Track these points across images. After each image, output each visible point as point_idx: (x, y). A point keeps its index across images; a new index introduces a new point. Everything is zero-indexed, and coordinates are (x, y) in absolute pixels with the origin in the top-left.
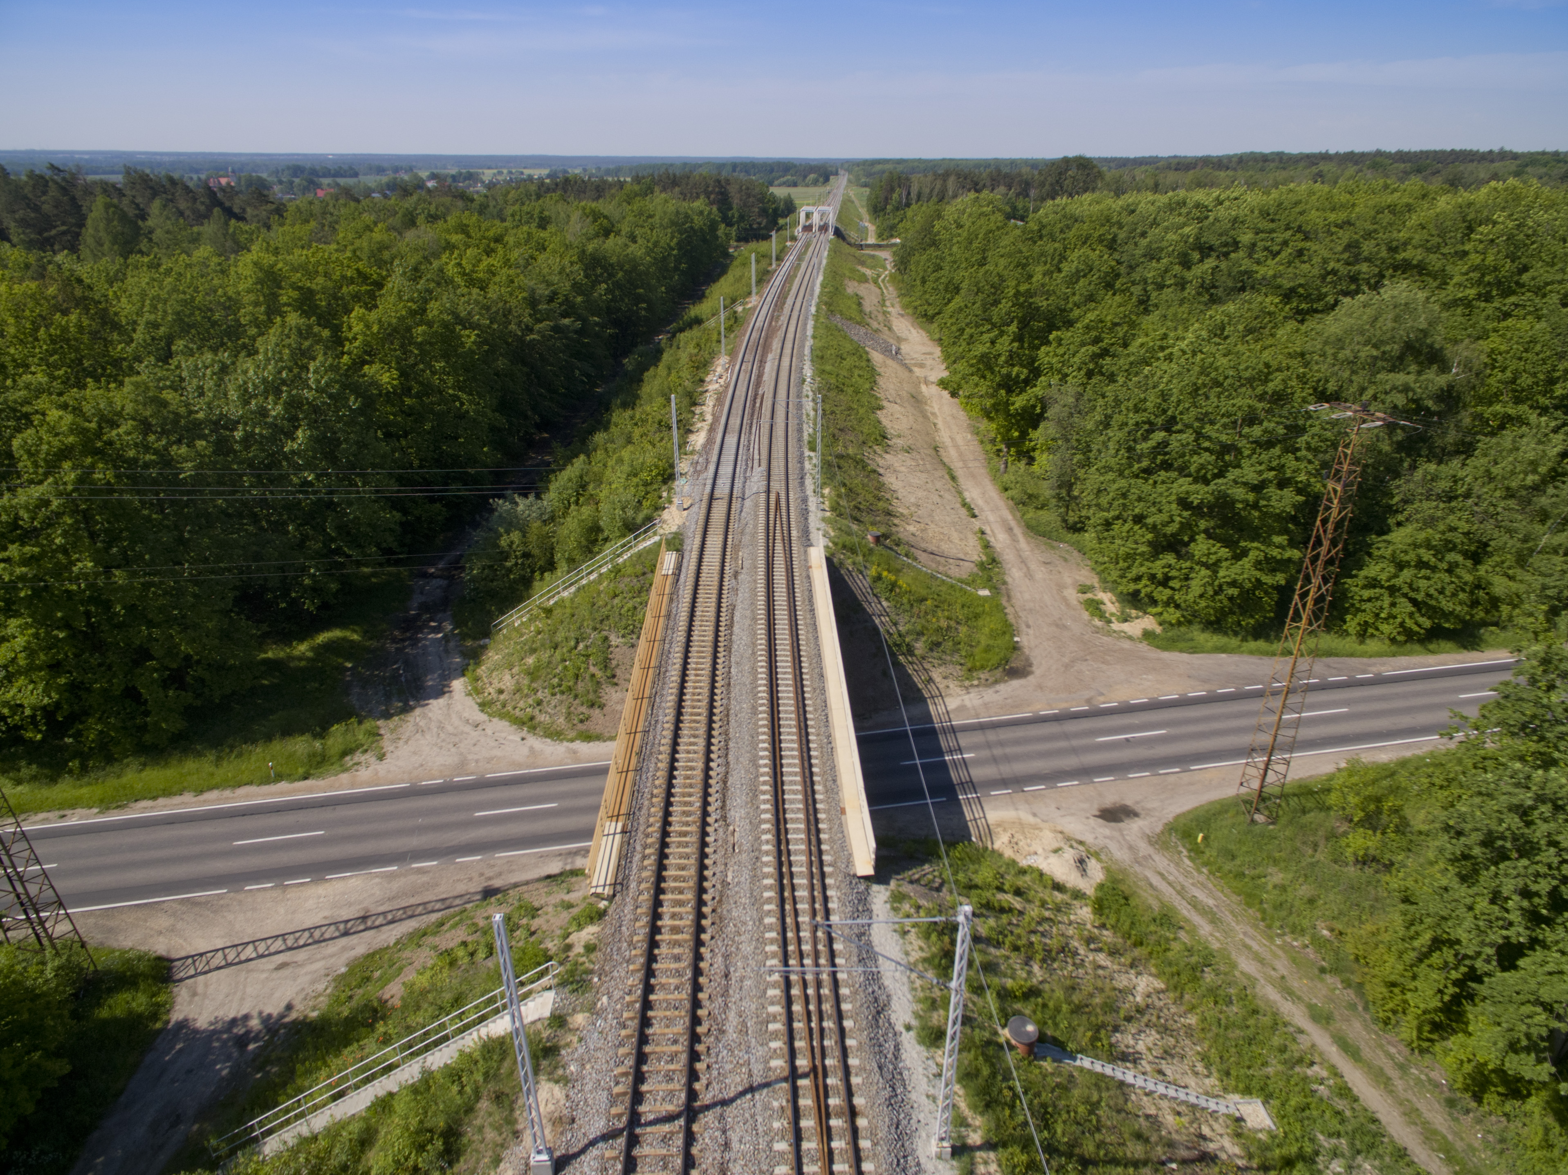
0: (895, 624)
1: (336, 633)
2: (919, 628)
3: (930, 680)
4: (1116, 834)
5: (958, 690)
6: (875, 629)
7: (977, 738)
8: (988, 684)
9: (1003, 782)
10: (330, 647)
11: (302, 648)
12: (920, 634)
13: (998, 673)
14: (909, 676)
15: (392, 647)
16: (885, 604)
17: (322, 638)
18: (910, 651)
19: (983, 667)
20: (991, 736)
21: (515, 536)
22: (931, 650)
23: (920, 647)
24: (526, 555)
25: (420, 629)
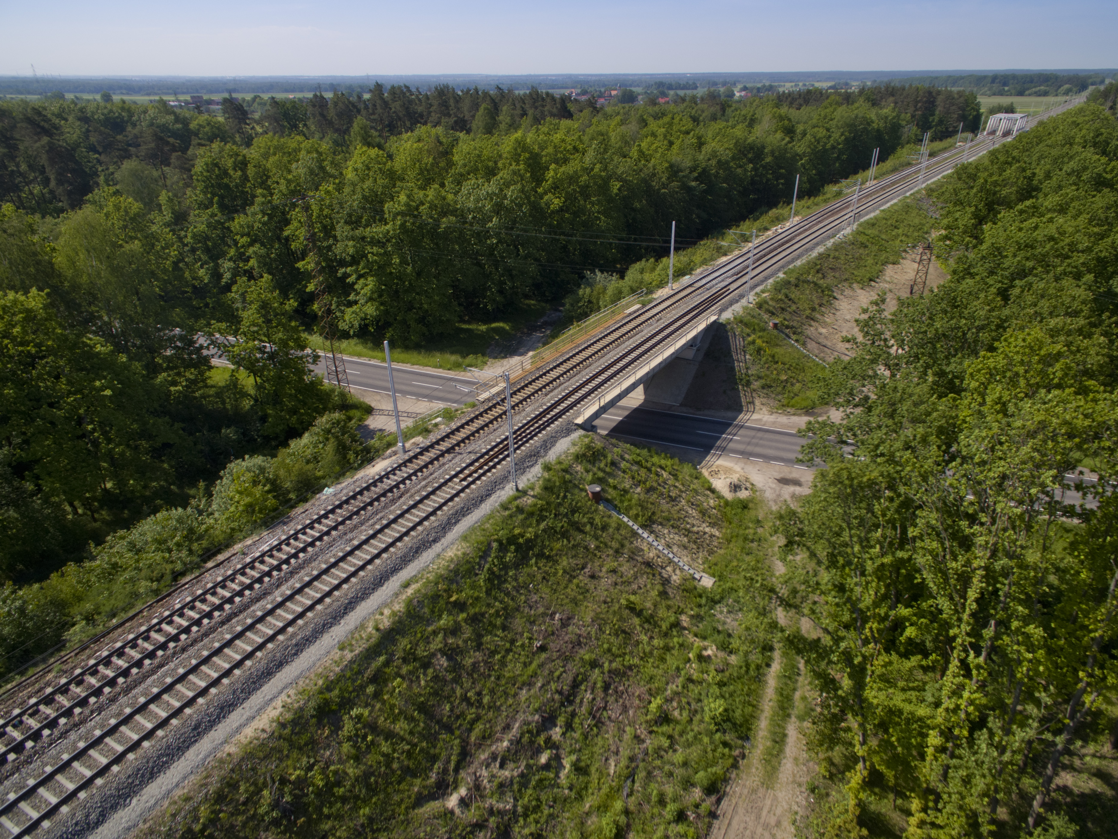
0: (747, 369)
1: (501, 324)
2: (763, 374)
3: (753, 403)
4: (778, 489)
5: (766, 412)
6: (733, 369)
7: (752, 433)
8: (789, 414)
9: (742, 453)
10: (496, 330)
11: (483, 328)
12: (760, 378)
13: (800, 412)
14: (740, 397)
15: (519, 335)
16: (748, 357)
17: (494, 325)
18: (748, 383)
19: (793, 406)
20: (760, 434)
21: (588, 290)
22: (763, 388)
23: (756, 385)
24: (590, 302)
25: (536, 331)
